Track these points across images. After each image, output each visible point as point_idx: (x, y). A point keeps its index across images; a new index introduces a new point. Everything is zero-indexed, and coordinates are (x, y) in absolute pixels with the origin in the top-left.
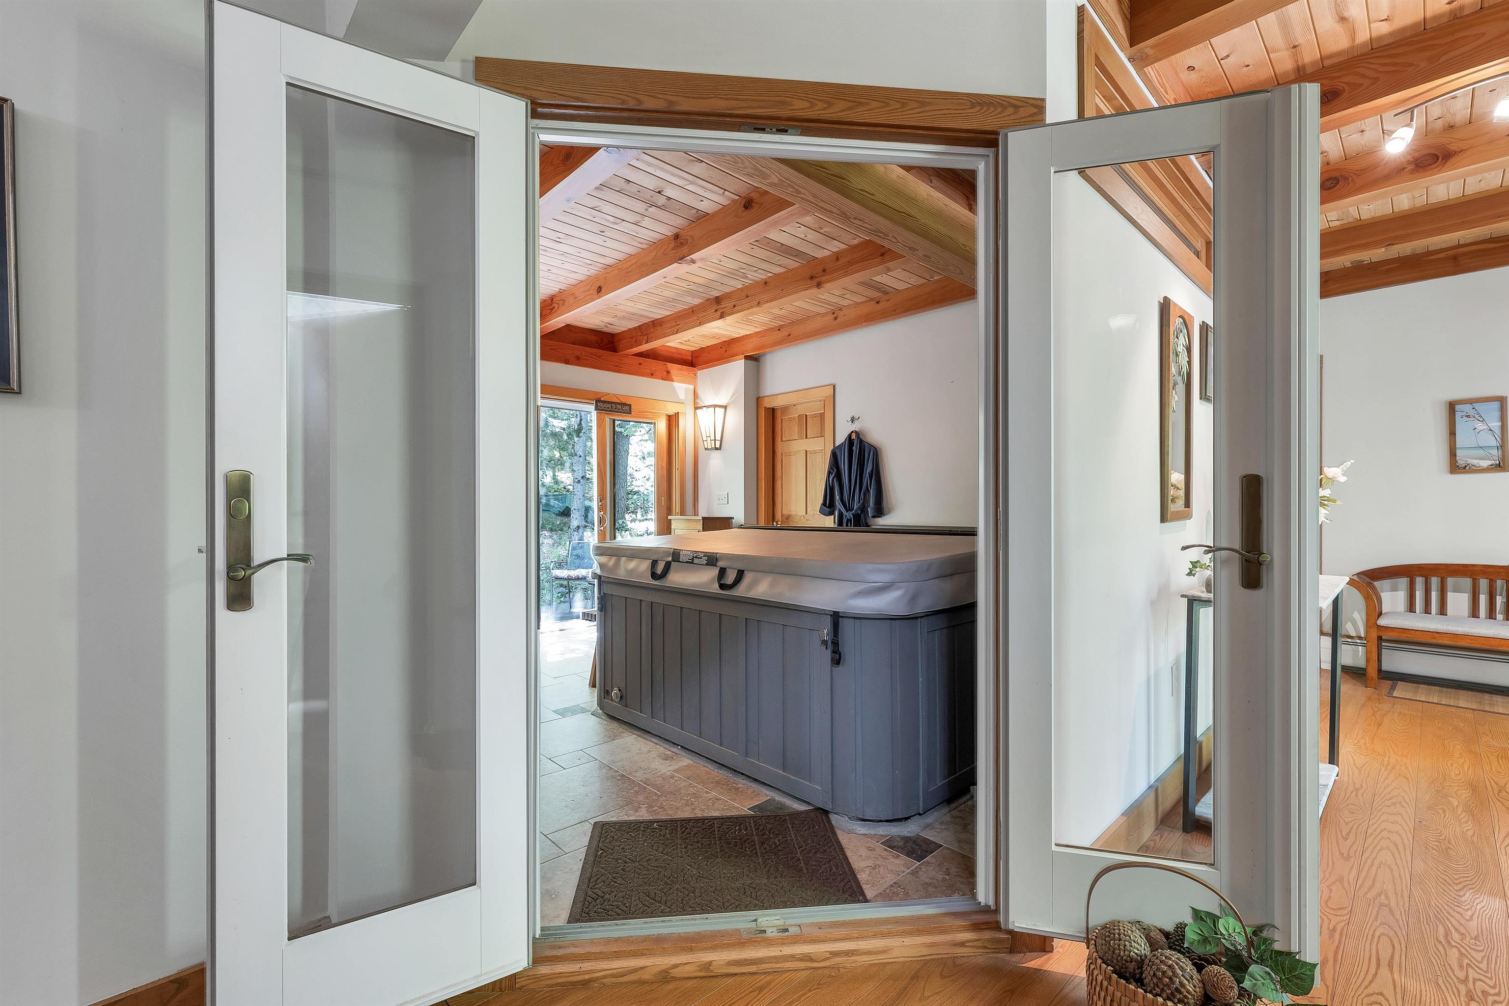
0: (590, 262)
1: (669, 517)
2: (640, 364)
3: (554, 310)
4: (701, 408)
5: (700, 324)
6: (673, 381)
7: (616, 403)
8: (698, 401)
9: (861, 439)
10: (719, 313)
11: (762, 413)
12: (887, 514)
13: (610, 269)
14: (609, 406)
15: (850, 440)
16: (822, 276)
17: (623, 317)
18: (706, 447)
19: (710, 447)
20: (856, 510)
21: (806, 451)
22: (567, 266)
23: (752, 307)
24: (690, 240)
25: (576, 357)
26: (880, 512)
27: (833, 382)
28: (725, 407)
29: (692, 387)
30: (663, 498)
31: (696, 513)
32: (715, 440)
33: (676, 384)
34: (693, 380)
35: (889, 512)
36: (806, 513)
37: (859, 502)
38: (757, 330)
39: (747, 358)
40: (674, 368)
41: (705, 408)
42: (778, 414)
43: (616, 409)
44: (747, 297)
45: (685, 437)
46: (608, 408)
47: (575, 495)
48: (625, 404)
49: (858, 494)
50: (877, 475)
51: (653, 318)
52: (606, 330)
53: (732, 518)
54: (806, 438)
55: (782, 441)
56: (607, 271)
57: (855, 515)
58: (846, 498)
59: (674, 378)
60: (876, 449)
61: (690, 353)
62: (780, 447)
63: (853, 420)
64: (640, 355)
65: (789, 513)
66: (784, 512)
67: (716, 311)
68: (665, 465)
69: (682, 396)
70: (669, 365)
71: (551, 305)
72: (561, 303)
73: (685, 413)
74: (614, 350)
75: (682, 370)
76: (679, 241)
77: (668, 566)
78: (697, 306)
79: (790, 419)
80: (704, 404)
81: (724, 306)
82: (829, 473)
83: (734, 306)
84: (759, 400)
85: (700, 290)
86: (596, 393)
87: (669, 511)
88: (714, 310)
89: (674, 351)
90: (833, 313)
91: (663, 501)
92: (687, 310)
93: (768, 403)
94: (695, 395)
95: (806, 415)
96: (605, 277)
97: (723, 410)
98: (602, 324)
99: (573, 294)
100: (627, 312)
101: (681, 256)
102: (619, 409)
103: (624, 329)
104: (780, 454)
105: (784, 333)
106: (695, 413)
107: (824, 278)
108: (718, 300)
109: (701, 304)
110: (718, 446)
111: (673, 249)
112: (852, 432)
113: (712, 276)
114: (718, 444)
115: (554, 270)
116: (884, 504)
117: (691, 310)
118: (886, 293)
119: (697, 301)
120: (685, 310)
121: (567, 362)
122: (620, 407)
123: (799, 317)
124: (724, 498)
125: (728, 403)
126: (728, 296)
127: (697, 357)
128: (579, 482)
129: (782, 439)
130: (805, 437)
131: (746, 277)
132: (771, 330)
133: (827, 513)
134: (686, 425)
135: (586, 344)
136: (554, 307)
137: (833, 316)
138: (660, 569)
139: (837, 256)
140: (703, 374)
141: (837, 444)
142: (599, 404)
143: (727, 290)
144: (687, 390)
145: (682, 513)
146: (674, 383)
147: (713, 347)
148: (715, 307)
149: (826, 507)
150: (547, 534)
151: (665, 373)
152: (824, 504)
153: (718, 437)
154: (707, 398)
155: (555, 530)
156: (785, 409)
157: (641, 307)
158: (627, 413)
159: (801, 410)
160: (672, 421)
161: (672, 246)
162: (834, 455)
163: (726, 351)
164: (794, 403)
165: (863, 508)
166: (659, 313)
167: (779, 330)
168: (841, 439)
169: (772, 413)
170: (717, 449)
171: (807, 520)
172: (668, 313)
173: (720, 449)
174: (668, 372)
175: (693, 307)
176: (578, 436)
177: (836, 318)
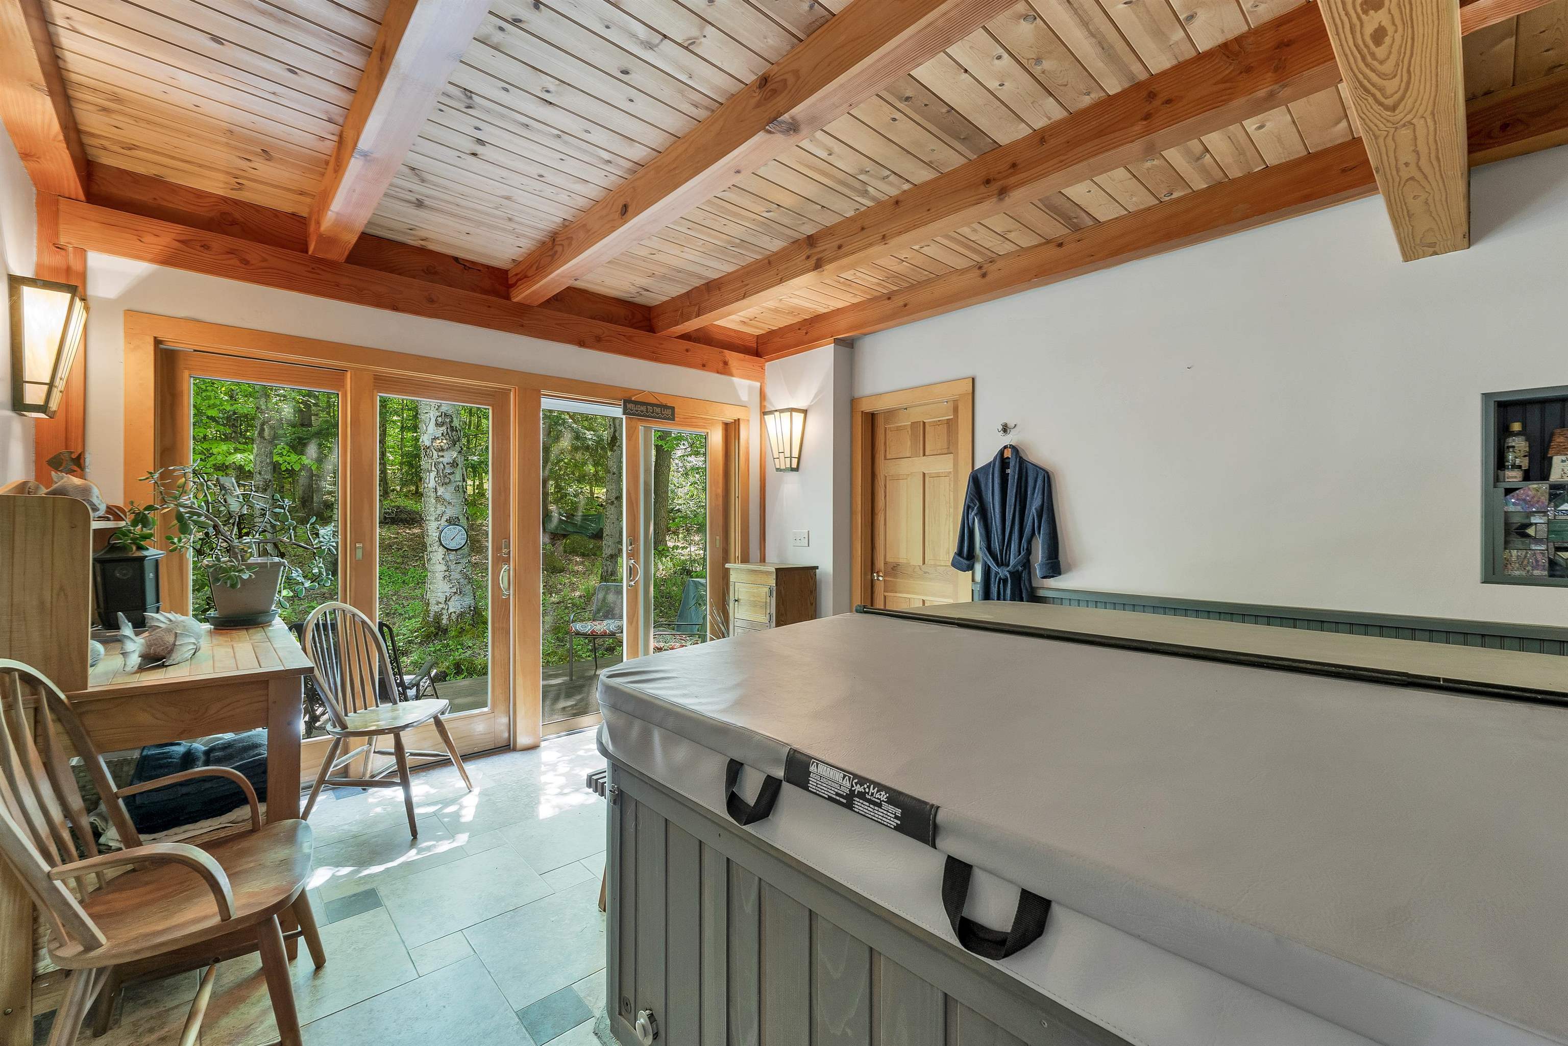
0: (606, 156)
1: (727, 566)
2: (687, 351)
3: (556, 257)
4: (771, 412)
5: (781, 281)
6: (731, 375)
7: (653, 405)
8: (766, 404)
9: (1021, 458)
10: (813, 261)
11: (859, 419)
12: (1064, 573)
13: (642, 171)
14: (643, 408)
15: (1002, 461)
16: (1012, 175)
17: (664, 277)
18: (778, 467)
19: (783, 467)
20: (1015, 566)
21: (924, 474)
22: (570, 166)
23: (871, 245)
24: (791, 80)
25: (596, 337)
26: (1054, 568)
27: (970, 373)
28: (805, 412)
29: (758, 384)
30: (718, 537)
31: (763, 560)
32: (791, 457)
33: (736, 380)
34: (760, 376)
35: (1069, 569)
36: (924, 563)
37: (1020, 553)
38: (855, 300)
39: (837, 342)
40: (733, 358)
41: (777, 414)
42: (880, 422)
43: (652, 413)
44: (863, 229)
45: (748, 453)
46: (642, 412)
47: (608, 518)
48: (666, 407)
49: (1017, 541)
50: (1048, 511)
51: (708, 278)
52: (639, 300)
53: (817, 568)
54: (924, 455)
55: (885, 459)
56: (637, 175)
57: (1013, 573)
58: (996, 545)
59: (734, 371)
60: (1047, 473)
61: (755, 339)
62: (884, 468)
63: (1005, 429)
64: (686, 337)
65: (896, 560)
66: (889, 559)
67: (808, 257)
68: (720, 491)
69: (744, 397)
70: (727, 353)
71: (552, 249)
72: (565, 243)
73: (748, 420)
74: (651, 329)
75: (743, 360)
76: (770, 86)
77: (771, 788)
78: (776, 253)
79: (898, 429)
80: (774, 406)
81: (824, 248)
82: (968, 508)
83: (840, 247)
84: (853, 402)
85: (785, 221)
86: (625, 390)
87: (726, 558)
88: (804, 257)
89: (733, 334)
90: (980, 268)
91: (718, 542)
92: (761, 260)
93: (867, 407)
94: (763, 396)
95: (924, 423)
96: (633, 188)
97: (802, 415)
98: (633, 290)
99: (584, 225)
100: (669, 267)
101: (773, 115)
102: (658, 414)
103: (665, 299)
104: (882, 476)
105: (899, 301)
106: (762, 423)
107: (1013, 180)
108: (811, 240)
109: (784, 249)
110: (794, 465)
111: (758, 105)
112: (1005, 447)
113: (810, 190)
114: (795, 461)
115: (550, 177)
116: (1061, 557)
117: (766, 261)
118: (1077, 228)
119: (776, 245)
120: (757, 261)
121: (582, 344)
122: (658, 410)
123: (923, 276)
124: (802, 539)
125: (810, 406)
126: (829, 232)
127: (764, 344)
128: (612, 503)
129: (885, 456)
130: (922, 454)
131: (865, 193)
132: (875, 299)
133: (965, 567)
134: (749, 436)
135: (610, 319)
136: (557, 251)
137: (978, 272)
138: (750, 792)
139: (1041, 137)
140: (773, 367)
141: (977, 467)
142: (629, 406)
143: (829, 220)
144: (750, 388)
145: (745, 559)
146: (734, 378)
147: (789, 328)
148: (808, 252)
149: (962, 557)
150: (578, 560)
151: (721, 365)
152: (960, 553)
153: (795, 454)
154: (779, 399)
155: (588, 555)
156: (891, 413)
157: (691, 258)
158: (668, 419)
159: (917, 415)
160: (731, 430)
161: (753, 101)
162: (975, 481)
163: (806, 333)
164: (905, 406)
165: (1027, 564)
166: (718, 268)
167: (889, 298)
168: (986, 455)
169: (871, 419)
170: (792, 470)
171: (925, 573)
172: (730, 268)
173: (797, 469)
174: (726, 363)
175: (770, 256)
176: (611, 450)
177: (984, 275)
